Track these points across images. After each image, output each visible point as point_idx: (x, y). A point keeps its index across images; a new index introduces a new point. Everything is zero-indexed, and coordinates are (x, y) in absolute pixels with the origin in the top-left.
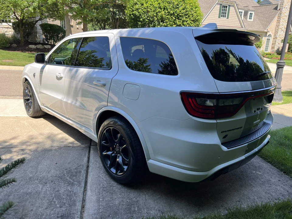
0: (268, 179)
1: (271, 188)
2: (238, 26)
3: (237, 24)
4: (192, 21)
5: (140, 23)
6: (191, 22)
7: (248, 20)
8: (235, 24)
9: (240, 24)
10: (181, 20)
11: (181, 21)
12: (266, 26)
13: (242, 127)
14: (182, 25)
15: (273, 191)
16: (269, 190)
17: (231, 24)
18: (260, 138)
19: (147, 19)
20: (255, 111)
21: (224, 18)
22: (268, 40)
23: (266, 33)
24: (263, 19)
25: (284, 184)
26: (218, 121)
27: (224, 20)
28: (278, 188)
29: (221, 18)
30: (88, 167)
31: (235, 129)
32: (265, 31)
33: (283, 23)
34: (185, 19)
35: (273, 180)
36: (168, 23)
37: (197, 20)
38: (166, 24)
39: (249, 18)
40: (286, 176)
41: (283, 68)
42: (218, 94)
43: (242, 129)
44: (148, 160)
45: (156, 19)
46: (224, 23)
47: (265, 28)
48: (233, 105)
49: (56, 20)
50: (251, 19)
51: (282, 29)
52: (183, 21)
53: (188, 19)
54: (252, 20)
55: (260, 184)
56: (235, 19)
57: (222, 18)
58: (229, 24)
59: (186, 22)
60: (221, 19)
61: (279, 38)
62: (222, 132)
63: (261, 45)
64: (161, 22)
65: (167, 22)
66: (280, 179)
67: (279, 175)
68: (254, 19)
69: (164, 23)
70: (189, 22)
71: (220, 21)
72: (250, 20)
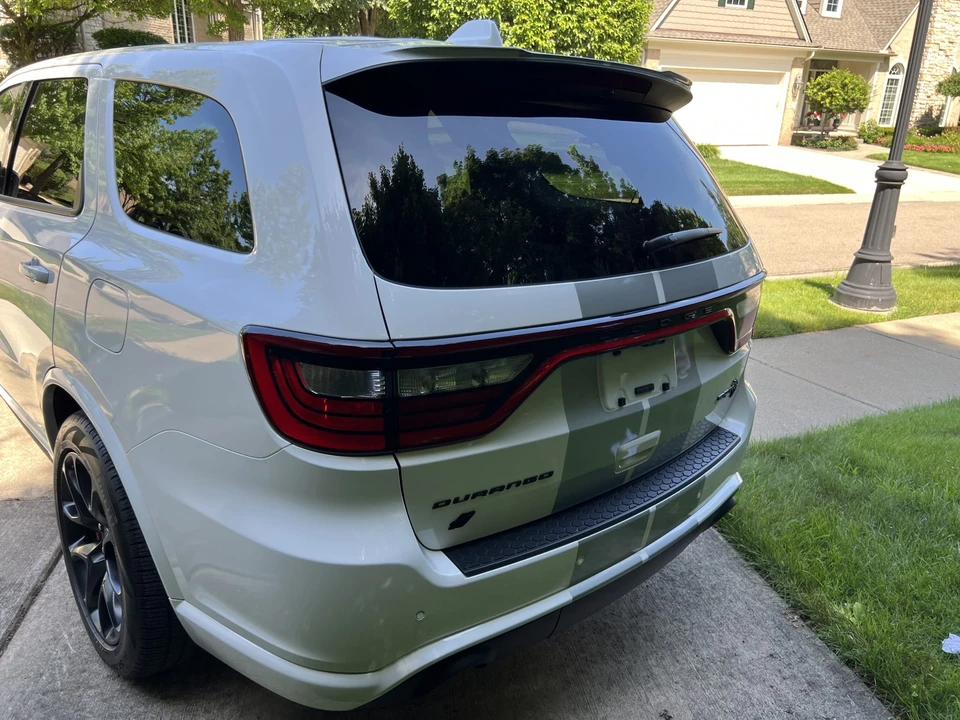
0: (730, 646)
1: (725, 693)
2: (787, 35)
3: (784, 29)
4: (614, 15)
5: (431, 26)
6: (611, 19)
7: (825, 13)
8: (778, 28)
9: (794, 30)
10: (572, 13)
11: (574, 18)
12: (886, 35)
13: (551, 474)
14: (575, 31)
15: (732, 706)
16: (715, 702)
17: (762, 27)
18: (652, 509)
19: (455, 12)
20: (621, 402)
21: (738, 6)
22: (892, 82)
23: (886, 58)
24: (875, 9)
25: (787, 672)
26: (406, 462)
27: (740, 13)
28: (756, 691)
29: (727, 5)
30: (36, 592)
31: (509, 486)
32: (882, 52)
33: (944, 25)
34: (586, 10)
35: (747, 655)
36: (527, 26)
37: (631, 14)
38: (520, 28)
39: (829, 8)
40: (806, 632)
41: (899, 187)
42: (389, 345)
43: (557, 479)
44: (177, 604)
45: (486, 11)
46: (736, 25)
47: (881, 43)
48: (483, 387)
49: (140, 18)
50: (834, 9)
51: (942, 44)
52: (582, 18)
53: (599, 10)
54: (837, 14)
55: (691, 670)
56: (776, 10)
57: (732, 5)
58: (756, 27)
59: (592, 19)
60: (728, 12)
61: (929, 78)
62: (436, 506)
63: (864, 100)
64: (504, 21)
65: (525, 21)
66: (777, 649)
67: (780, 627)
68: (844, 11)
69: (512, 24)
70: (601, 19)
71: (725, 18)
72: (831, 14)
